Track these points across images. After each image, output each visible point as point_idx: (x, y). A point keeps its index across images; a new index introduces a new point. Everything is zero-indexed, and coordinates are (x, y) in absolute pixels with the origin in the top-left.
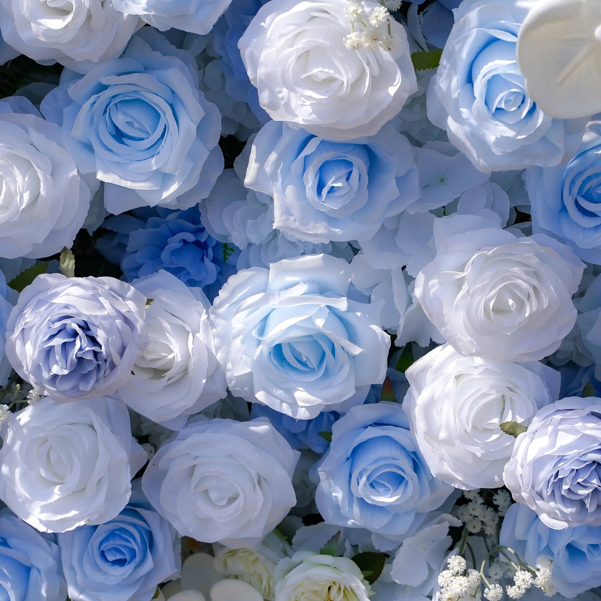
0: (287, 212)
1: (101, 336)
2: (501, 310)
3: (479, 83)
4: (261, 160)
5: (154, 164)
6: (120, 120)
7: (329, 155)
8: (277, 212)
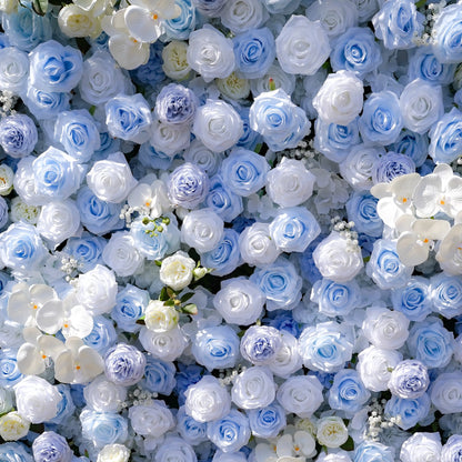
0: (323, 307)
1: (271, 342)
2: (388, 331)
3: (382, 263)
4: (316, 292)
5: (283, 294)
6: (273, 281)
7: (337, 288)
8: (320, 307)
